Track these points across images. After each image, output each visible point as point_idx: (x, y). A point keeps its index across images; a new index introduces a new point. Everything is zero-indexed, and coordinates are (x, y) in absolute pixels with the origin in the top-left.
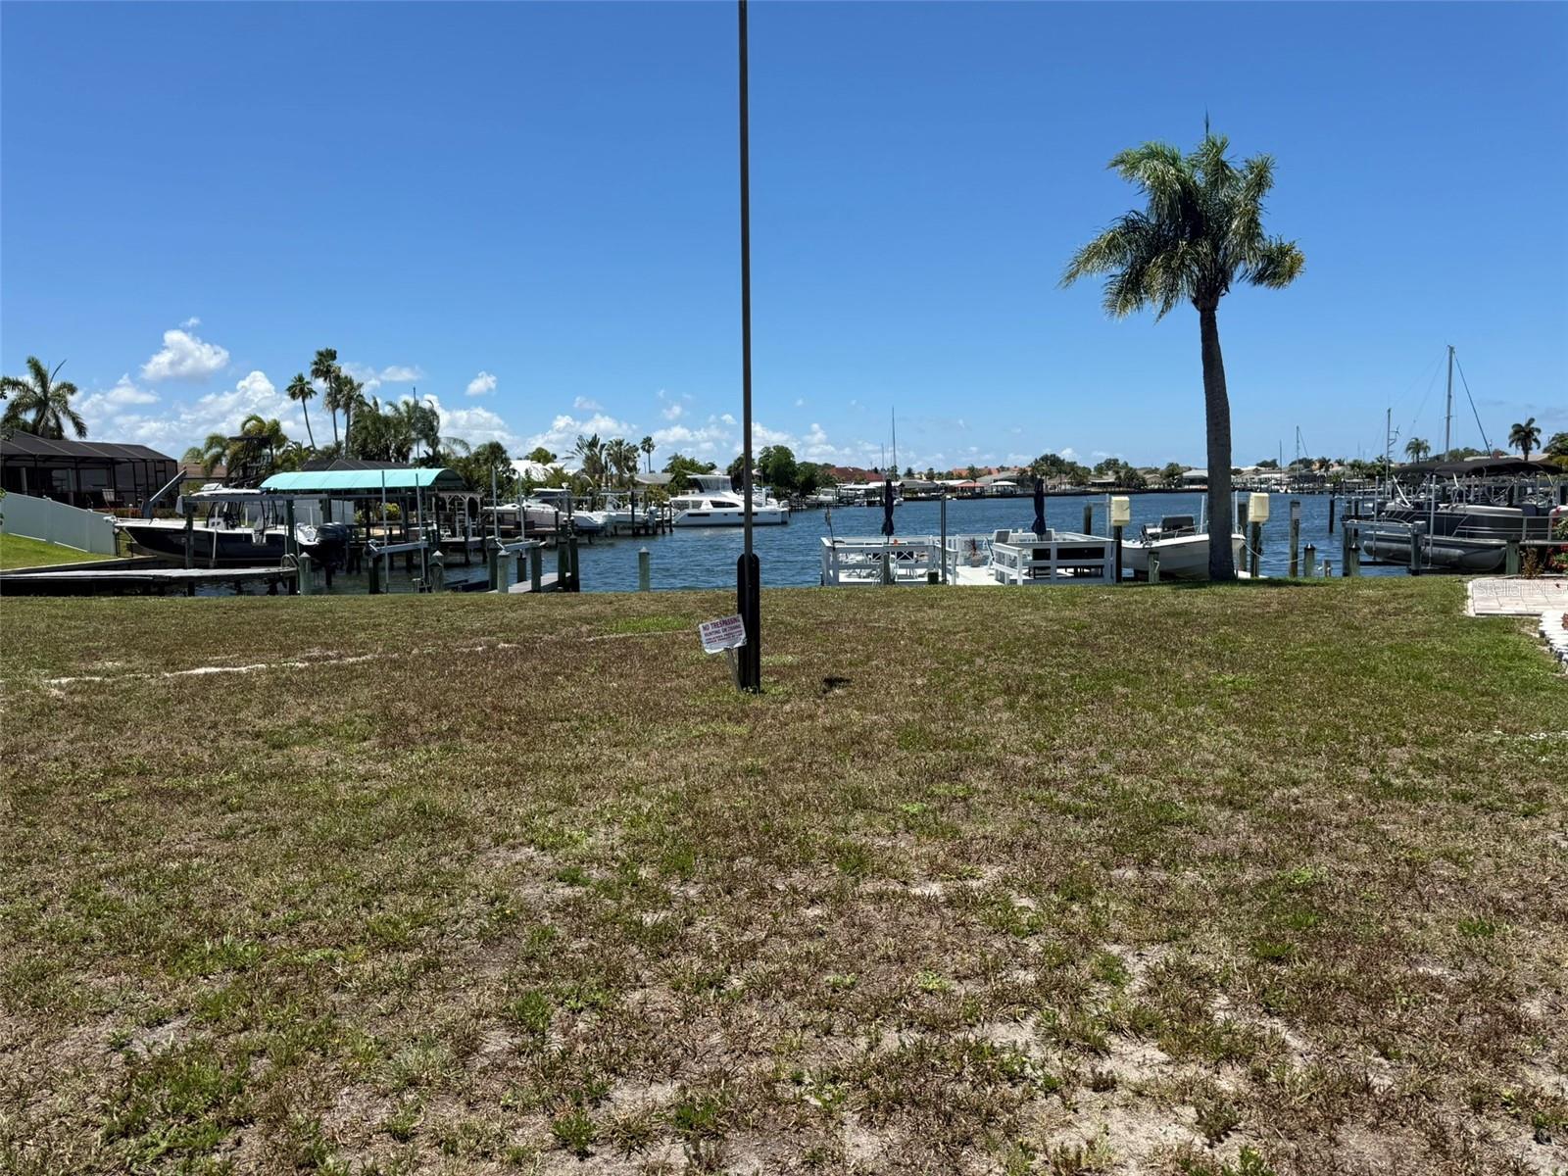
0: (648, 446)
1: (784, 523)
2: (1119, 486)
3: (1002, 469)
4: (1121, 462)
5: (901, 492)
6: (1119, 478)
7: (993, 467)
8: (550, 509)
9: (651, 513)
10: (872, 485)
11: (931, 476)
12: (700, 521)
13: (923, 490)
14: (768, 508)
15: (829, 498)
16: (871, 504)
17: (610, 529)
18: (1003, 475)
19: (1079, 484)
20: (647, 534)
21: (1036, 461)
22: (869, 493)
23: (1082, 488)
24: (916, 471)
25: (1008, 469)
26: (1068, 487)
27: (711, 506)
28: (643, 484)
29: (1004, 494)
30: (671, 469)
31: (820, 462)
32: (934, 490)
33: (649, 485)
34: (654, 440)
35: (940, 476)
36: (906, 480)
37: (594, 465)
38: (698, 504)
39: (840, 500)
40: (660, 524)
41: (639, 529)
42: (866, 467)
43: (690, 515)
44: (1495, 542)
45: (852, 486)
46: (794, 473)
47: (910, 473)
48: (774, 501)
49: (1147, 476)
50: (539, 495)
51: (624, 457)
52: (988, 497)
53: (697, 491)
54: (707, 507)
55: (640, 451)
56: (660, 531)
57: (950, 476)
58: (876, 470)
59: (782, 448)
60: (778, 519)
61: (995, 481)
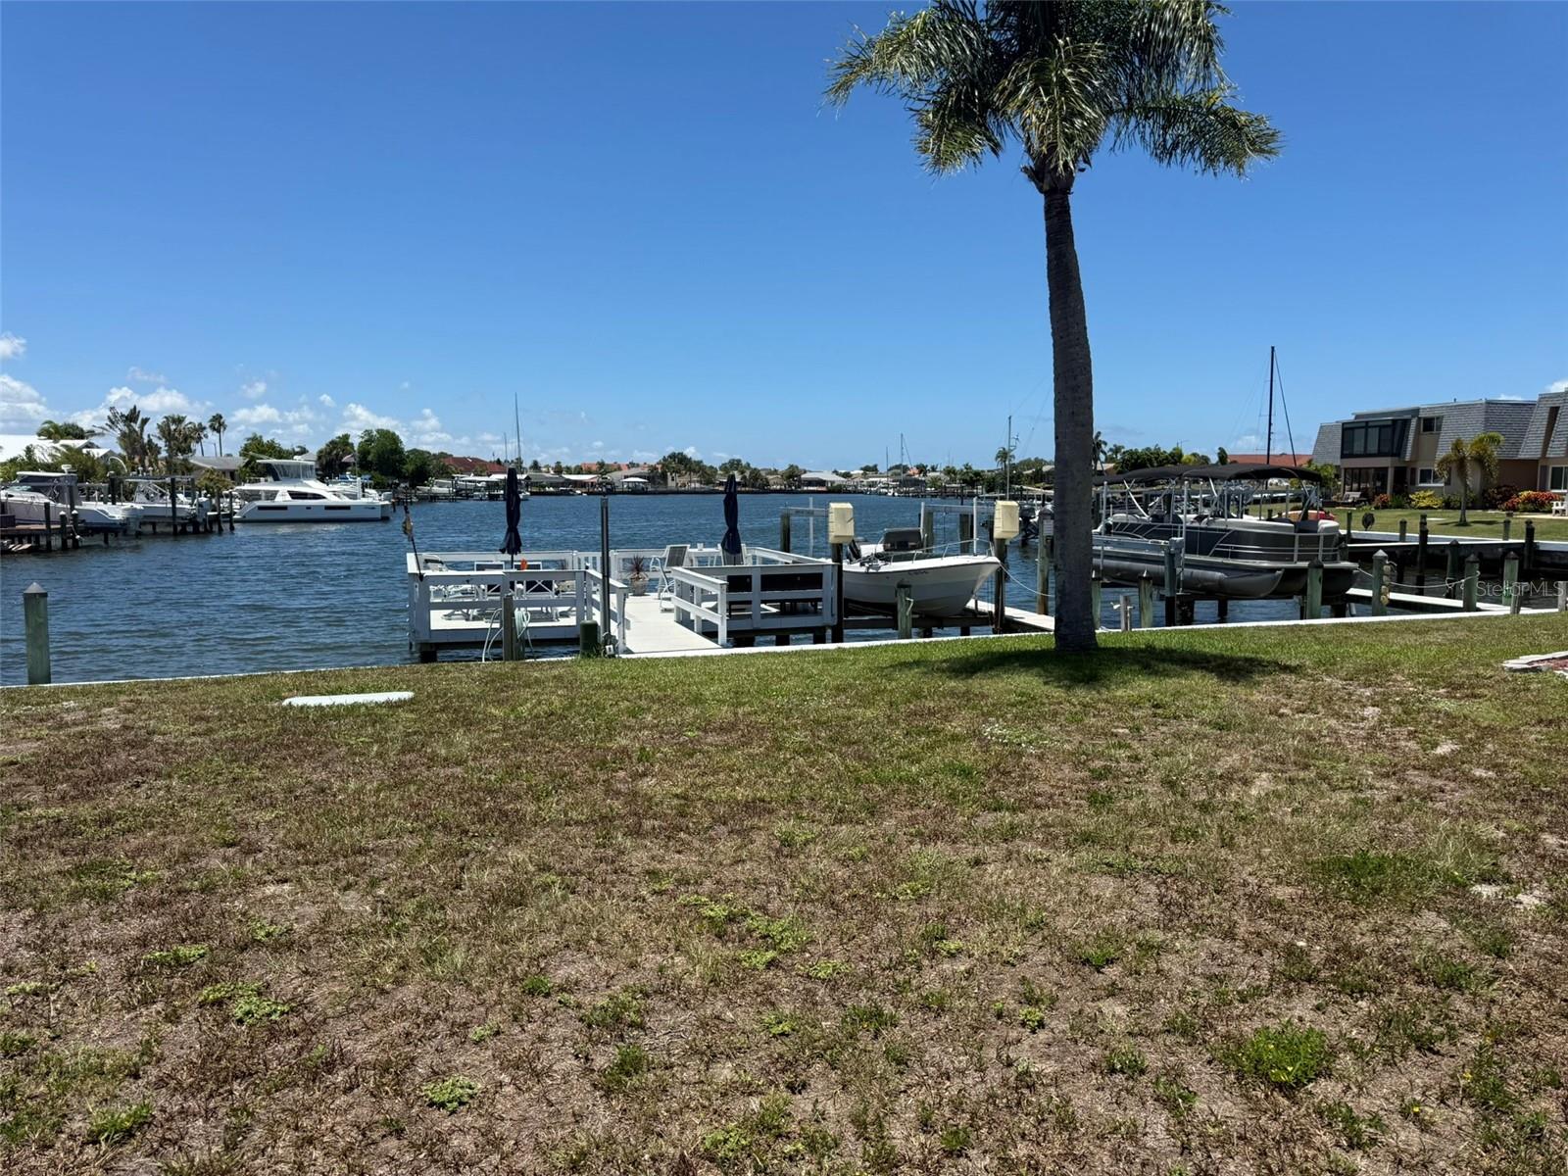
0: (218, 424)
1: (385, 519)
2: (745, 486)
3: (632, 465)
4: (744, 463)
5: (527, 486)
6: (744, 478)
7: (624, 462)
8: (41, 499)
9: (200, 505)
10: (495, 477)
11: (559, 470)
12: (273, 516)
13: (551, 485)
14: (363, 501)
15: (445, 490)
16: (492, 498)
17: (134, 527)
18: (634, 471)
19: (708, 483)
20: (196, 532)
21: (665, 459)
22: (491, 486)
23: (710, 487)
24: (542, 464)
25: (638, 465)
26: (698, 485)
27: (288, 498)
28: (200, 468)
29: (635, 491)
30: (245, 452)
31: (435, 450)
32: (563, 485)
33: (212, 472)
34: (226, 420)
35: (569, 471)
36: (531, 473)
37: (132, 444)
38: (272, 495)
39: (458, 492)
40: (216, 519)
41: (184, 526)
42: (487, 458)
43: (261, 508)
44: (1266, 564)
45: (472, 477)
46: (402, 461)
47: (536, 466)
48: (373, 492)
49: (770, 477)
50: (25, 480)
51: (180, 436)
52: (620, 493)
53: (270, 479)
54: (283, 498)
55: (209, 432)
56: (216, 528)
57: (579, 471)
58: (499, 462)
59: (388, 432)
60: (378, 514)
61: (626, 477)
